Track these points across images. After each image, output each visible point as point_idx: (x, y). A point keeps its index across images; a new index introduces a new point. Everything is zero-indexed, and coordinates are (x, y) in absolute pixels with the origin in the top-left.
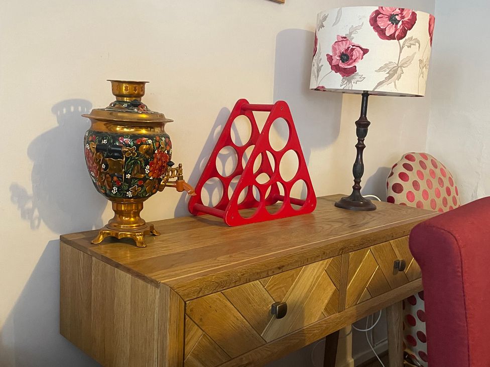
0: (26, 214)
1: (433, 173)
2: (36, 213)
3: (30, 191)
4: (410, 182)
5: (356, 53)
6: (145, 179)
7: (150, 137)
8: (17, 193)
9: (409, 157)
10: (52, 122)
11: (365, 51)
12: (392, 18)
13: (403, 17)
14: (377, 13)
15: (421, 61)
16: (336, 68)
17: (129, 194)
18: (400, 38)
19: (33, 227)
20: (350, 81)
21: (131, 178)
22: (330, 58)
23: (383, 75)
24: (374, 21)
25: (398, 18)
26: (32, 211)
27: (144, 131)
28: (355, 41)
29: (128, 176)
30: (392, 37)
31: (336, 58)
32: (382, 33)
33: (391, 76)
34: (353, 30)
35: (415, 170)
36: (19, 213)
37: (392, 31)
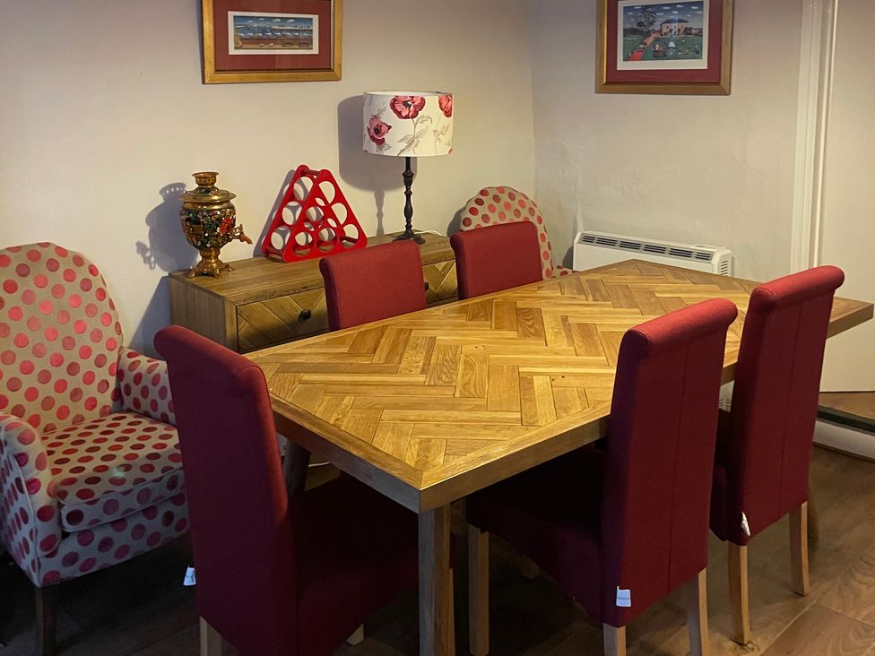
0: (146, 260)
1: (507, 206)
2: (153, 259)
3: (148, 246)
4: (480, 215)
5: (384, 128)
6: (217, 236)
7: (219, 210)
8: (141, 248)
9: (483, 193)
10: (160, 200)
11: (390, 127)
12: (405, 104)
13: (414, 103)
14: (395, 100)
15: (435, 131)
16: (373, 138)
17: (208, 245)
18: (413, 117)
19: (151, 268)
20: (381, 149)
21: (209, 236)
22: (369, 130)
23: (404, 145)
24: (393, 106)
25: (410, 103)
26: (150, 257)
27: (216, 207)
28: (383, 120)
29: (207, 235)
30: (407, 117)
31: (372, 131)
32: (399, 114)
33: (410, 145)
34: (381, 111)
35: (486, 205)
36: (142, 260)
37: (407, 113)
